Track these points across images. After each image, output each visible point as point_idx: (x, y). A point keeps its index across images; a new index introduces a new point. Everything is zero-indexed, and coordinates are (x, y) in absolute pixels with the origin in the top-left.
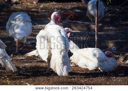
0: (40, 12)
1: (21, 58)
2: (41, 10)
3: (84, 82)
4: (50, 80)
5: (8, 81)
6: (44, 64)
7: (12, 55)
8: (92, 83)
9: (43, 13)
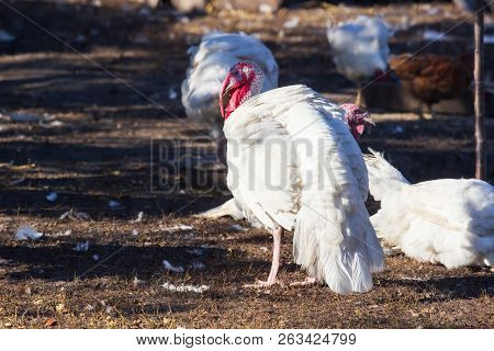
0: (284, 47)
1: (176, 227)
2: (286, 39)
3: (421, 316)
4: (279, 314)
5: (110, 320)
6: (266, 249)
7: (140, 215)
8: (452, 319)
9: (294, 49)
